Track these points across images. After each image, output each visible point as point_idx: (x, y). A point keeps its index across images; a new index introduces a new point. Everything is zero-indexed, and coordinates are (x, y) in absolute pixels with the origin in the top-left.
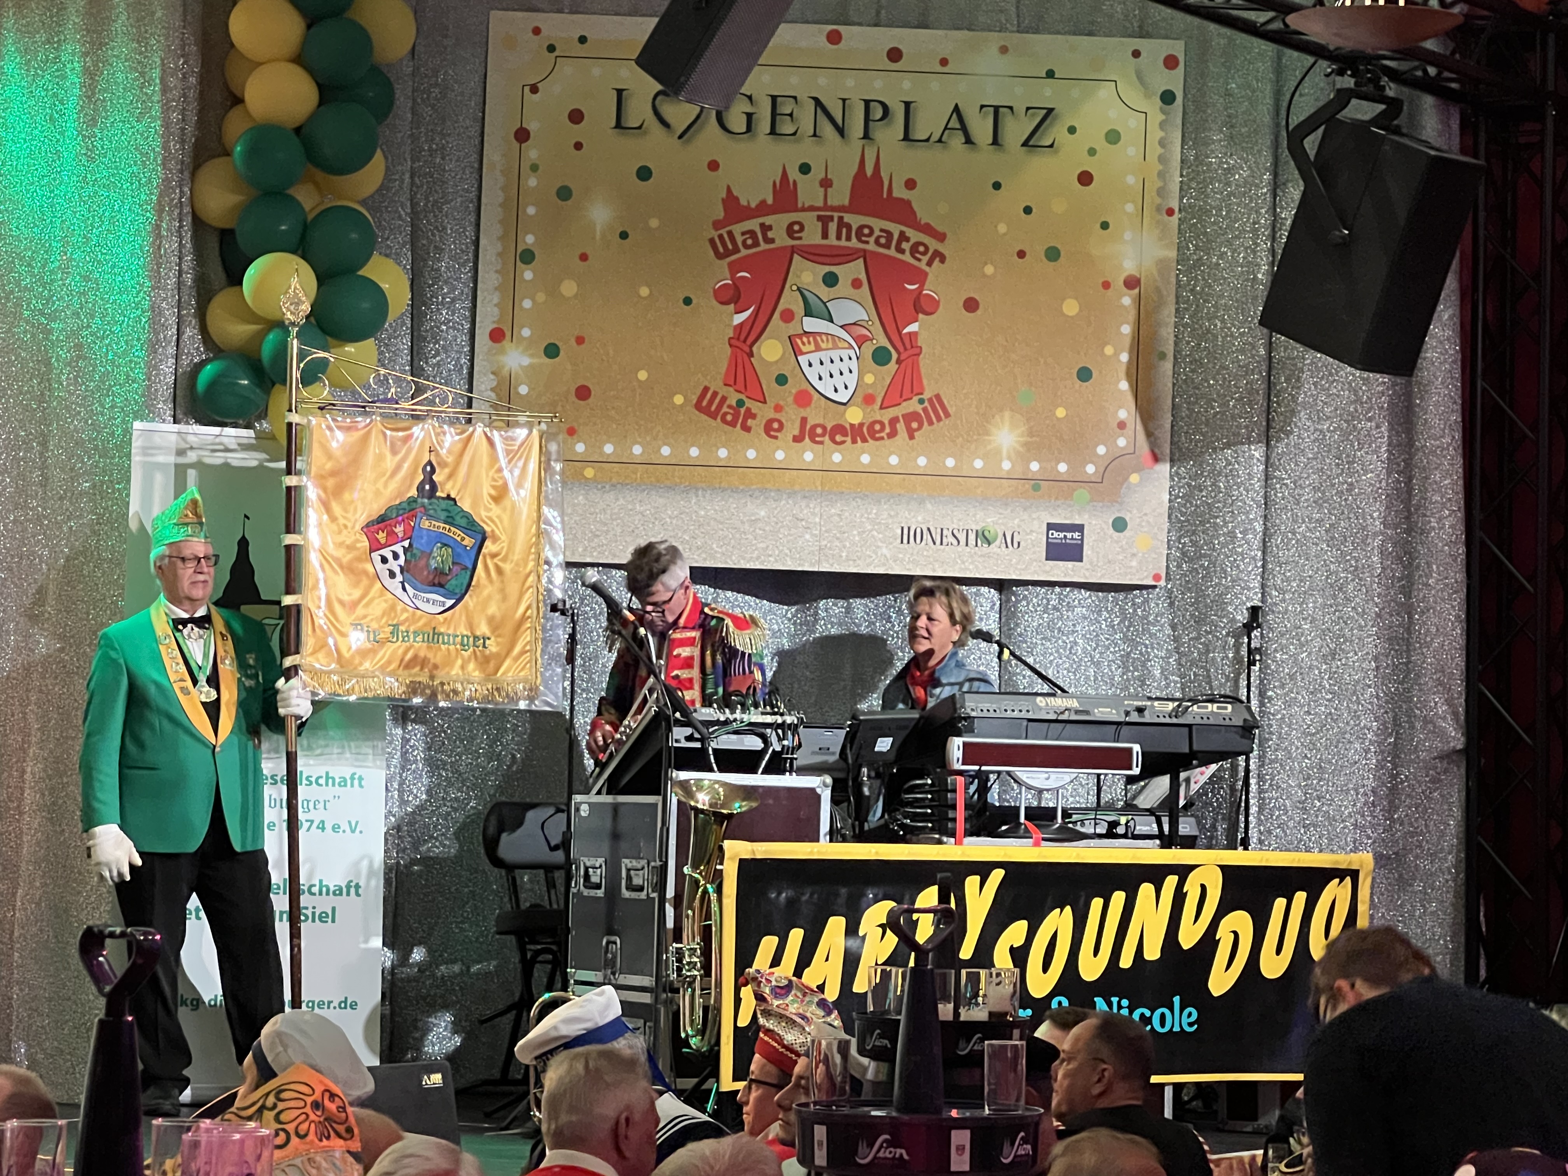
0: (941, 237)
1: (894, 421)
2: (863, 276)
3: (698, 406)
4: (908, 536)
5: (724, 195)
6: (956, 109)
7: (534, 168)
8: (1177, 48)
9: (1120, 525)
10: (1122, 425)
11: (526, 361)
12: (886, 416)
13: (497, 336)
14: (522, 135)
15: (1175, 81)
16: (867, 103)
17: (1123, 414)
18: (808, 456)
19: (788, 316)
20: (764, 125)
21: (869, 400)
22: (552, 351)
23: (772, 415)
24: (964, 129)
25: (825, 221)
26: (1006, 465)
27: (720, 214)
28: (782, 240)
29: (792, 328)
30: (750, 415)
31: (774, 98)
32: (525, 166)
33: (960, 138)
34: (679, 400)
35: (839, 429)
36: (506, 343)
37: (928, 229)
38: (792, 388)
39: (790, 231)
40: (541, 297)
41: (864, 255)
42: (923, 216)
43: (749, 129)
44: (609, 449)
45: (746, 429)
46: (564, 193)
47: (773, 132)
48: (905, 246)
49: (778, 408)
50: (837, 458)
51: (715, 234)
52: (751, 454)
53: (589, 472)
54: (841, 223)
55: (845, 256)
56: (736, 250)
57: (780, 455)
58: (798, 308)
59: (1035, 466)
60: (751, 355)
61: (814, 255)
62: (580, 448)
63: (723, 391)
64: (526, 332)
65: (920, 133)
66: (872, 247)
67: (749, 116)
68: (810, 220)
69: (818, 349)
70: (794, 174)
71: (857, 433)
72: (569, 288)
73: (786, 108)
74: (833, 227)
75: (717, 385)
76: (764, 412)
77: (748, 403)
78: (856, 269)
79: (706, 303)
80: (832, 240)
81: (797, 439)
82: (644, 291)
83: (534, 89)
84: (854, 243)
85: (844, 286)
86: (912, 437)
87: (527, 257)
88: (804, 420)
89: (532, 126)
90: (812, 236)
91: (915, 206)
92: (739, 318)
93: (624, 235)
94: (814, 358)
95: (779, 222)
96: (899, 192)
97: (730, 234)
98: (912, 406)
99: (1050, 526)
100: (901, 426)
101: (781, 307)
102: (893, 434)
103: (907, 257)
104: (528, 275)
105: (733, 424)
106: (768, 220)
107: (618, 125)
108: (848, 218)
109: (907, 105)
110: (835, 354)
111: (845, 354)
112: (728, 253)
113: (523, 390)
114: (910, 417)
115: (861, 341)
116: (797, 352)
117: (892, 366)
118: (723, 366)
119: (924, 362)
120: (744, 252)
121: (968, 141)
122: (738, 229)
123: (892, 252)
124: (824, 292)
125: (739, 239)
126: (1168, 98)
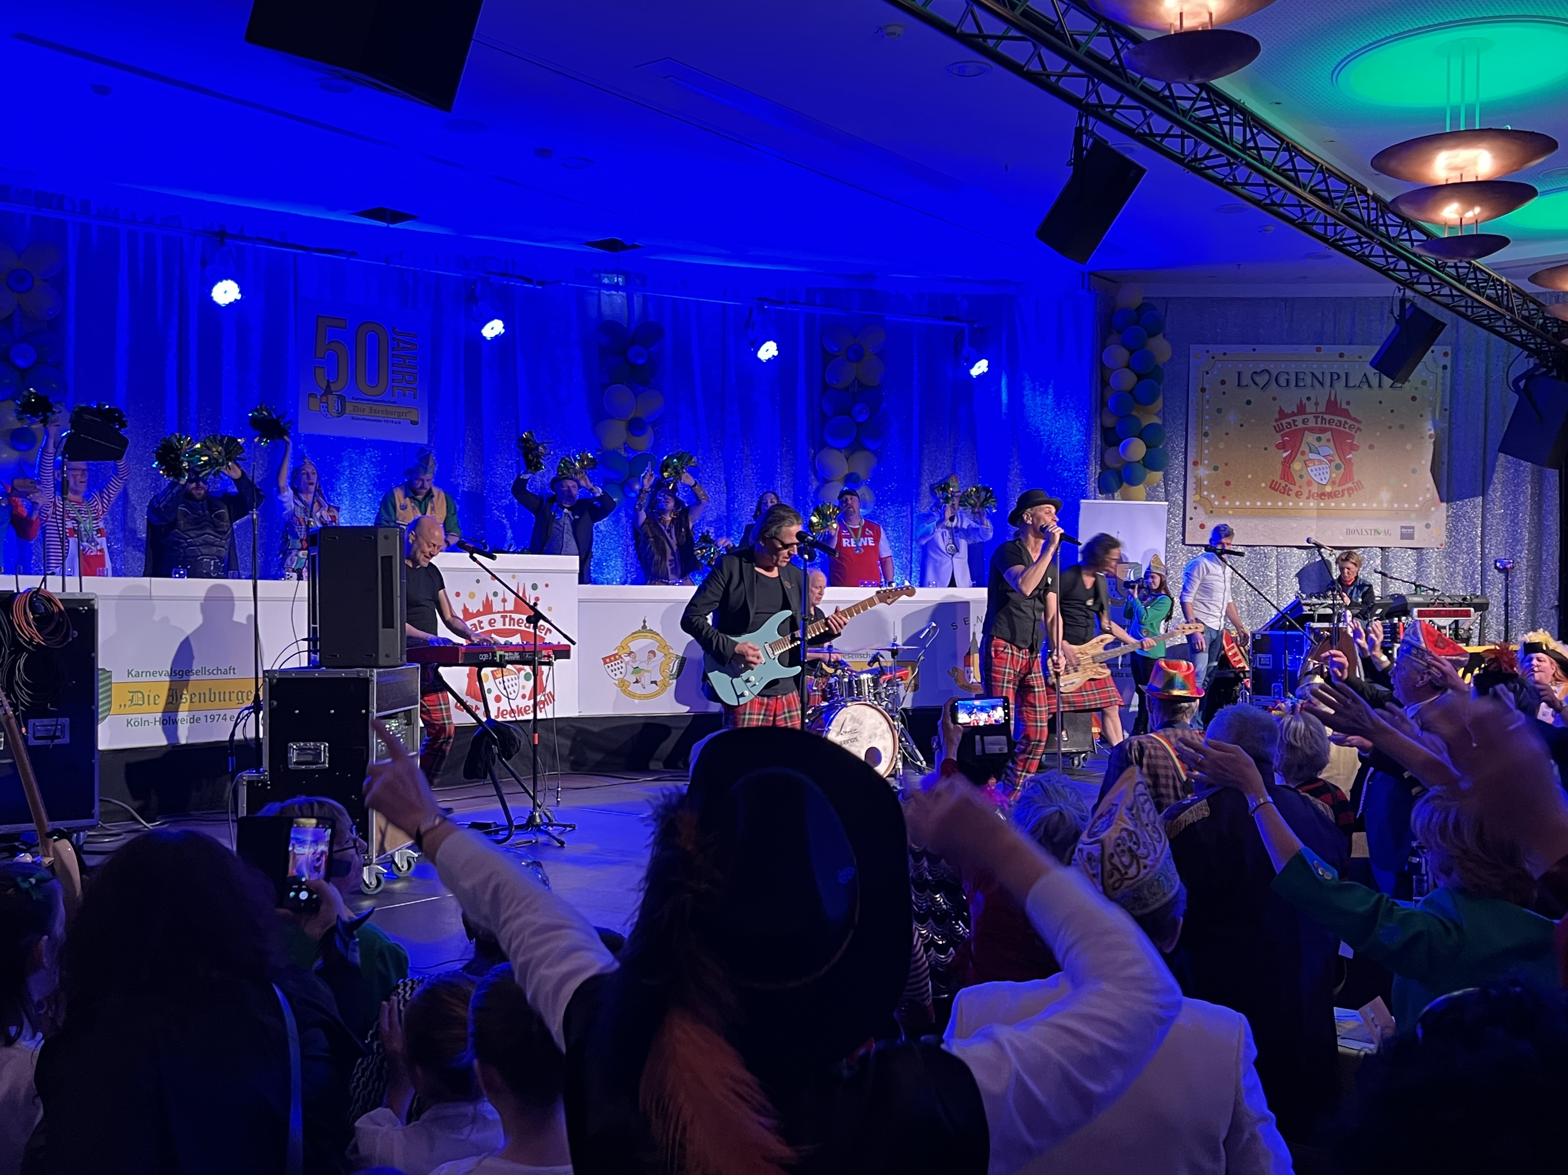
0: (1359, 422)
1: (1343, 491)
2: (1331, 438)
3: (1270, 487)
4: (1349, 532)
5: (1278, 409)
6: (1365, 375)
7: (1208, 402)
8: (1448, 349)
9: (1428, 526)
10: (1428, 489)
11: (1207, 472)
12: (1340, 489)
13: (1195, 463)
14: (1203, 390)
15: (1447, 361)
16: (1332, 373)
17: (1428, 486)
18: (1312, 504)
19: (1303, 453)
20: (1293, 383)
21: (1334, 483)
22: (1216, 468)
23: (1298, 489)
24: (1368, 382)
25: (1316, 418)
26: (1385, 505)
27: (1277, 416)
28: (1300, 425)
29: (1305, 458)
30: (1290, 490)
31: (1297, 374)
32: (1205, 401)
33: (1367, 385)
34: (1263, 485)
35: (1323, 494)
36: (1199, 466)
37: (1355, 420)
38: (1305, 480)
39: (1304, 422)
40: (1211, 449)
41: (1331, 430)
42: (1353, 415)
43: (1288, 385)
44: (1237, 503)
45: (1289, 495)
46: (1219, 411)
47: (1296, 385)
48: (1347, 426)
49: (1300, 487)
50: (1322, 504)
51: (1275, 424)
52: (1291, 504)
53: (1231, 512)
54: (1323, 418)
55: (1323, 430)
56: (1284, 429)
57: (1301, 504)
58: (1307, 450)
59: (1396, 505)
60: (1290, 468)
61: (1312, 430)
62: (1227, 503)
63: (1280, 481)
64: (1206, 462)
65: (1351, 384)
66: (1334, 427)
67: (1288, 380)
68: (1311, 417)
69: (1314, 465)
70: (1304, 401)
71: (1330, 495)
72: (1222, 446)
73: (1301, 376)
74: (1319, 420)
75: (1277, 479)
76: (1295, 489)
77: (1289, 486)
78: (1328, 435)
79: (1272, 449)
80: (1319, 425)
81: (1308, 498)
82: (1249, 446)
83: (1207, 373)
84: (1327, 426)
85: (1324, 442)
86: (1350, 496)
87: (1206, 435)
88: (1310, 491)
89: (1207, 386)
90: (1311, 424)
91: (1350, 411)
92: (1285, 455)
94: (1313, 468)
95: (1299, 419)
96: (1344, 406)
97: (1282, 424)
98: (1350, 485)
99: (1402, 527)
100: (1346, 492)
101: (1301, 450)
102: (1343, 496)
103: (1347, 430)
104: (1207, 441)
105: (1284, 493)
106: (1295, 418)
107: (1239, 385)
108: (1325, 416)
109: (1347, 374)
110: (1321, 466)
111: (1324, 466)
112: (1280, 431)
113: (1206, 483)
114: (1349, 489)
115: (1330, 461)
116: (1307, 466)
117: (1342, 470)
118: (1280, 472)
119: (1355, 469)
120: (1287, 430)
121: (1370, 386)
122: (1284, 422)
123: (1342, 428)
124: (1316, 444)
125: (1285, 425)
126: (1445, 367)
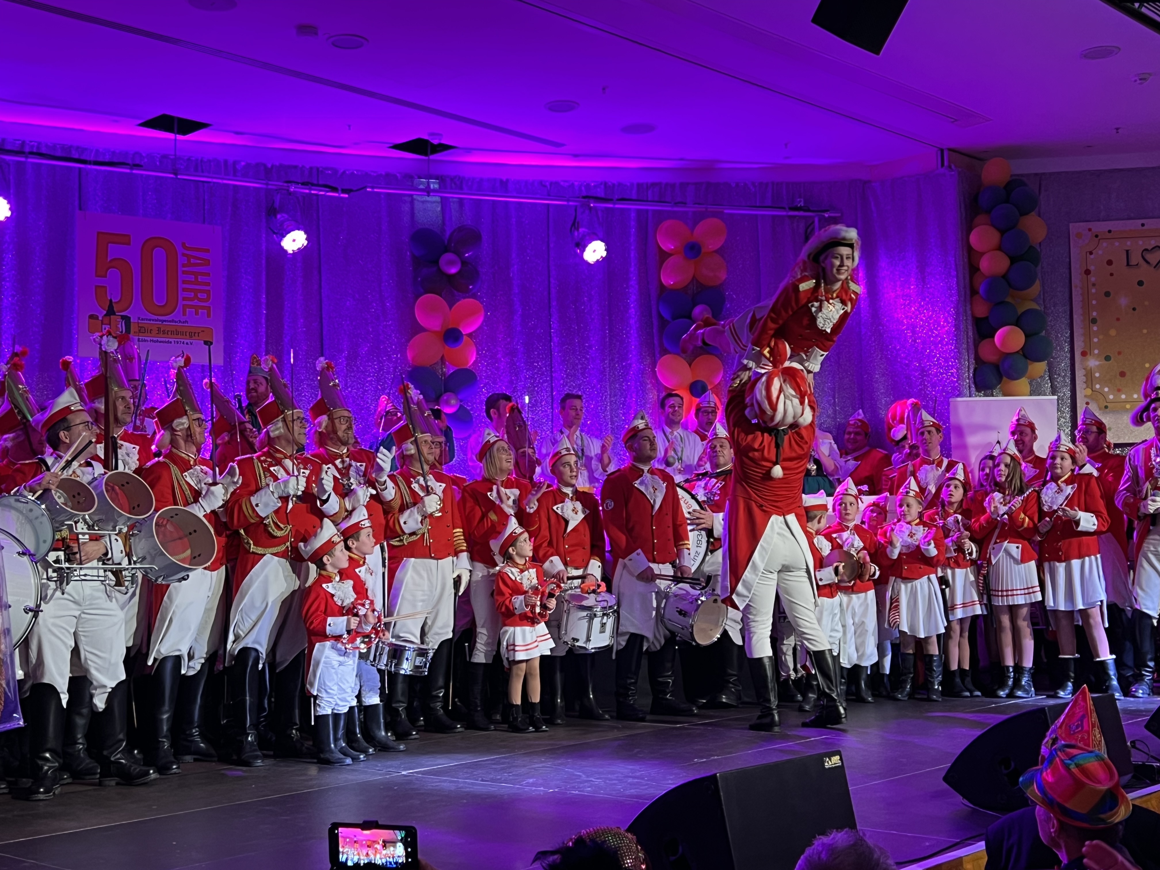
7: (1094, 285)
11: (1097, 363)
13: (1084, 354)
14: (1088, 272)
22: (1108, 358)
32: (1090, 284)
36: (1088, 356)
40: (1101, 337)
46: (1107, 294)
53: (1128, 406)
62: (1123, 396)
64: (1096, 352)
72: (1113, 332)
82: (1145, 331)
83: (1091, 253)
87: (1094, 321)
89: (1092, 268)
93: (1134, 309)
104: (1095, 328)
107: (1128, 265)
113: (1097, 375)
